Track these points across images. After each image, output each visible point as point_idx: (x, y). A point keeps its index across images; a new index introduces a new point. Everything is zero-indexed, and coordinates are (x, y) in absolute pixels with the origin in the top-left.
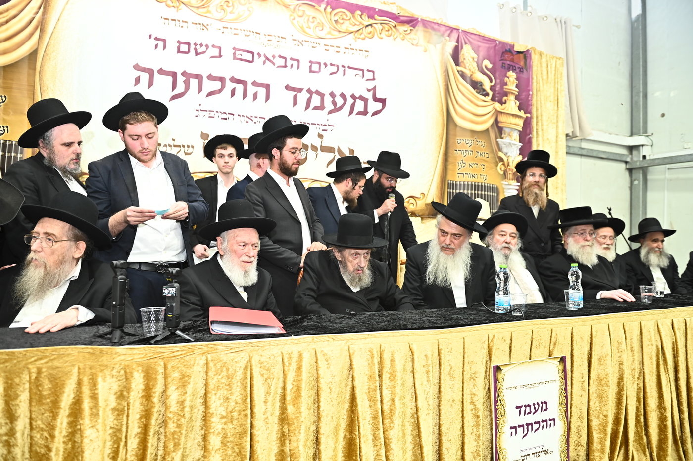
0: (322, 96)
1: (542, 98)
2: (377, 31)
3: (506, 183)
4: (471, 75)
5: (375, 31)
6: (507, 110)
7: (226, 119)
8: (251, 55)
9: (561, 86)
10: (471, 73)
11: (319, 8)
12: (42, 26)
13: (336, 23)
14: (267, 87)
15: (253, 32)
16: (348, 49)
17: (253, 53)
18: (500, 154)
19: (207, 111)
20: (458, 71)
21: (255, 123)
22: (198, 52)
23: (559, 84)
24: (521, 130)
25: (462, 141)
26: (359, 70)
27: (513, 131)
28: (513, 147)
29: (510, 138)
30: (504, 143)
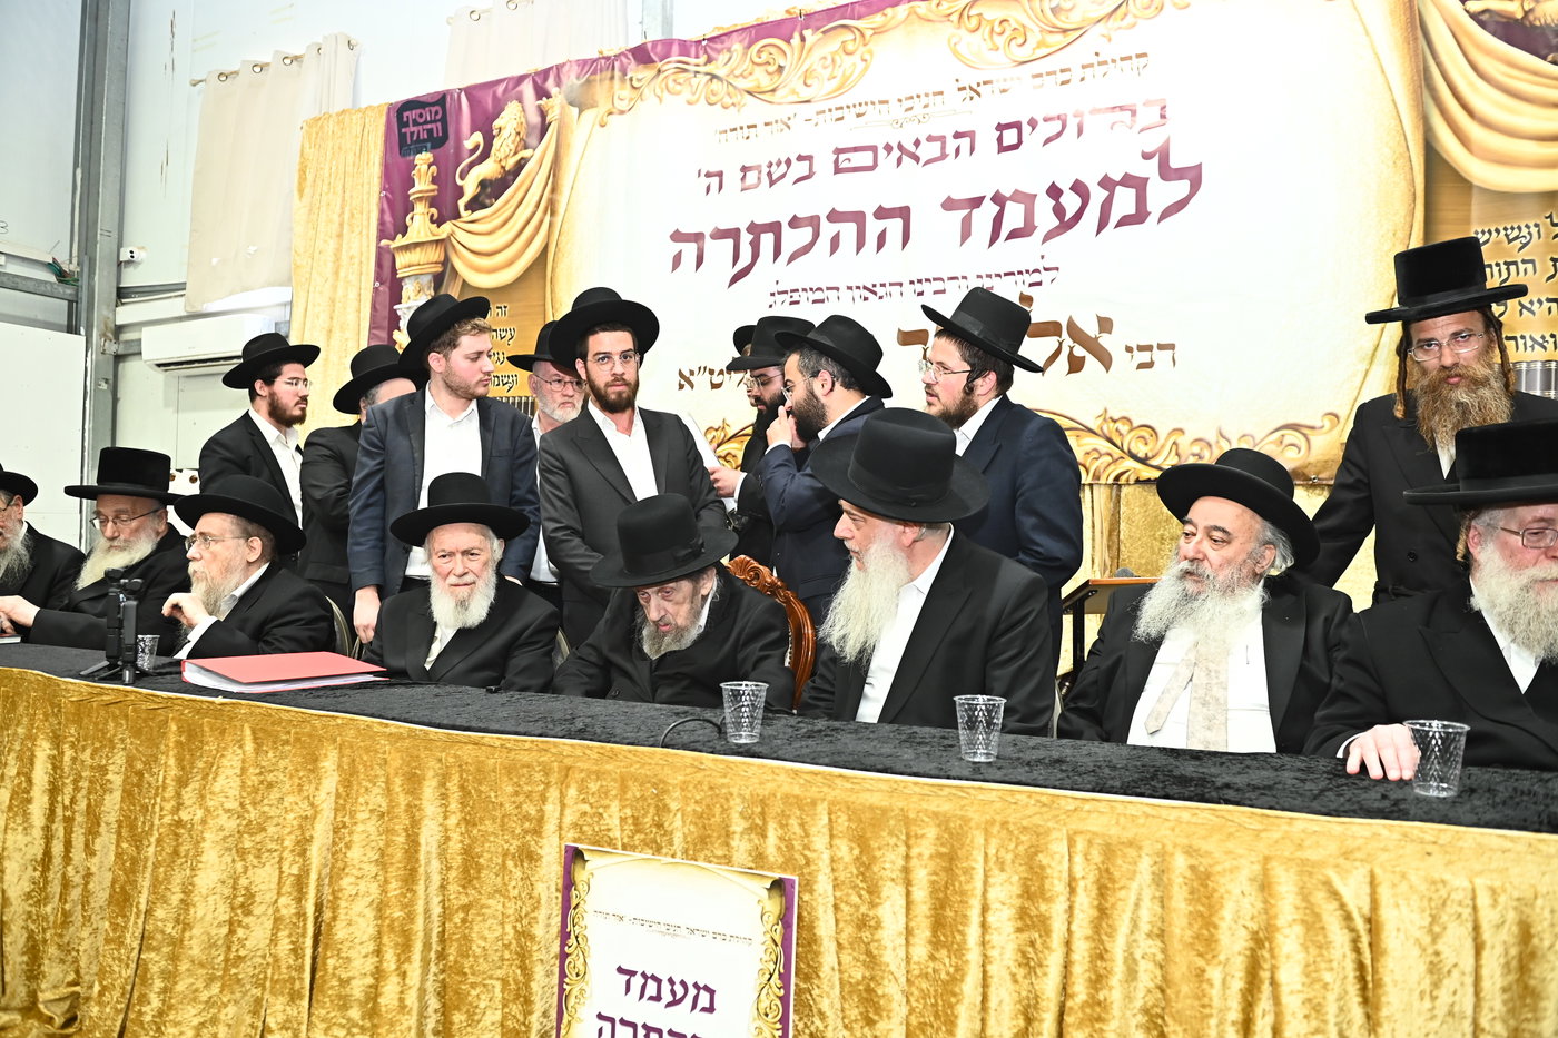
0: (1028, 200)
4: (1526, 13)
7: (822, 301)
8: (870, 154)
12: (552, 208)
13: (1054, 15)
14: (904, 213)
15: (873, 103)
16: (1091, 65)
17: (874, 149)
19: (786, 292)
20: (1474, 15)
21: (881, 298)
22: (774, 177)
25: (1494, 234)
26: (1122, 108)
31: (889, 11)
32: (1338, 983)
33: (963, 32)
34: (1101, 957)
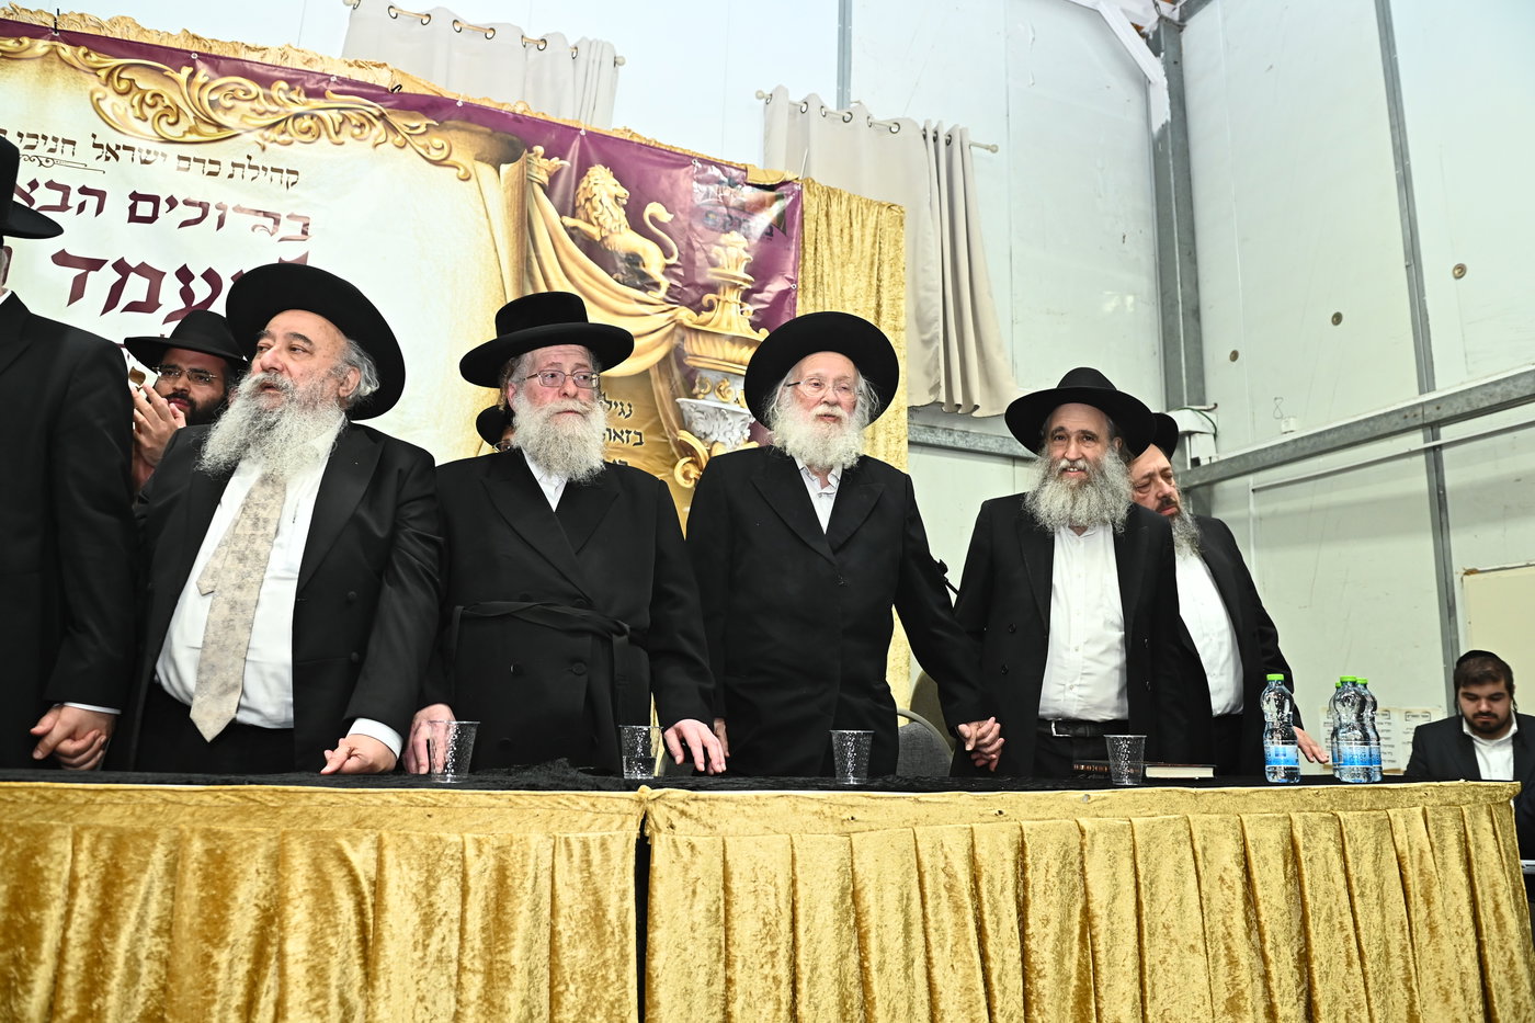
0: (155, 277)
1: (828, 300)
2: (326, 129)
4: (603, 238)
5: (322, 127)
6: (716, 326)
9: (892, 275)
10: (604, 233)
11: (175, 75)
13: (211, 108)
16: (242, 166)
18: (685, 436)
20: (566, 228)
23: (886, 267)
26: (266, 214)
27: (731, 380)
28: (730, 420)
29: (720, 397)
30: (700, 409)
31: (26, 41)
32: (342, 947)
33: (109, 91)
34: (99, 962)
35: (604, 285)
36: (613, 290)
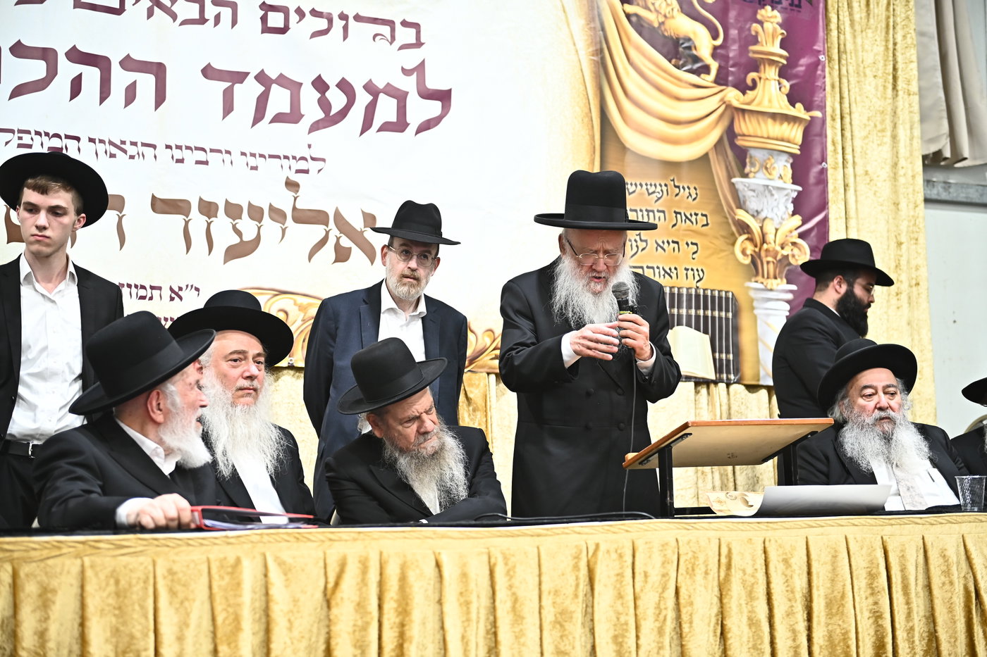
0: (294, 87)
1: (851, 69)
3: (759, 286)
6: (759, 104)
9: (904, 37)
10: (661, 19)
14: (158, 70)
18: (741, 215)
19: (12, 131)
20: (628, 16)
21: (132, 157)
23: (899, 28)
24: (798, 152)
25: (639, 187)
26: (382, 22)
27: (775, 157)
28: (776, 196)
29: (767, 174)
30: (751, 188)
35: (665, 71)
36: (671, 75)
